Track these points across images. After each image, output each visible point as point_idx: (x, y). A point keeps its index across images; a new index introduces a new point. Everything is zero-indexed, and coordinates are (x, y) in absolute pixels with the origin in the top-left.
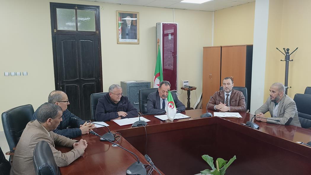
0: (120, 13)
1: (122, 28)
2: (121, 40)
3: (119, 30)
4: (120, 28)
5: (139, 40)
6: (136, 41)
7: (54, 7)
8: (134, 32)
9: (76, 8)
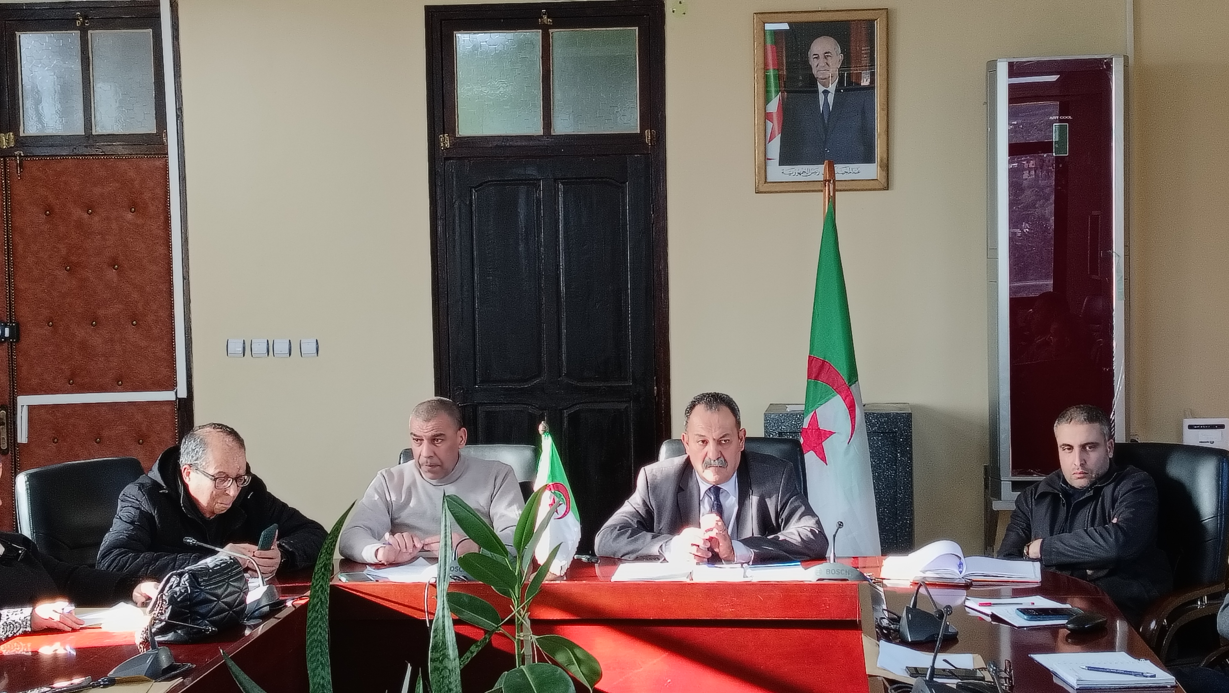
2: (776, 173)
3: (769, 117)
4: (774, 106)
5: (887, 168)
7: (443, 24)
8: (856, 121)
9: (546, 20)
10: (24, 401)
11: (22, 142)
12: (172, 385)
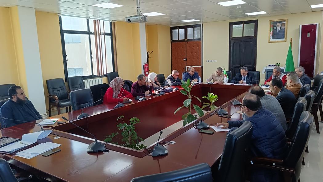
0: (272, 22)
1: (273, 32)
2: (271, 40)
3: (271, 33)
4: (271, 32)
5: (286, 39)
6: (284, 40)
7: (231, 24)
8: (282, 33)
9: (243, 23)
10: (187, 66)
11: (188, 40)
12: (201, 65)
